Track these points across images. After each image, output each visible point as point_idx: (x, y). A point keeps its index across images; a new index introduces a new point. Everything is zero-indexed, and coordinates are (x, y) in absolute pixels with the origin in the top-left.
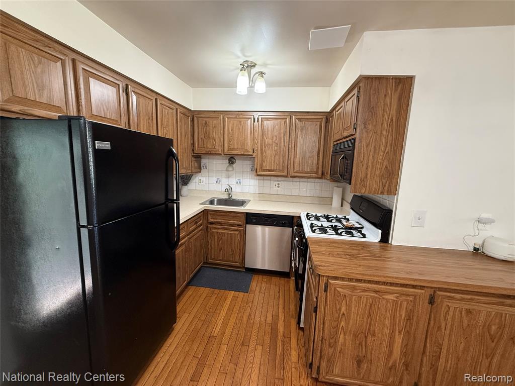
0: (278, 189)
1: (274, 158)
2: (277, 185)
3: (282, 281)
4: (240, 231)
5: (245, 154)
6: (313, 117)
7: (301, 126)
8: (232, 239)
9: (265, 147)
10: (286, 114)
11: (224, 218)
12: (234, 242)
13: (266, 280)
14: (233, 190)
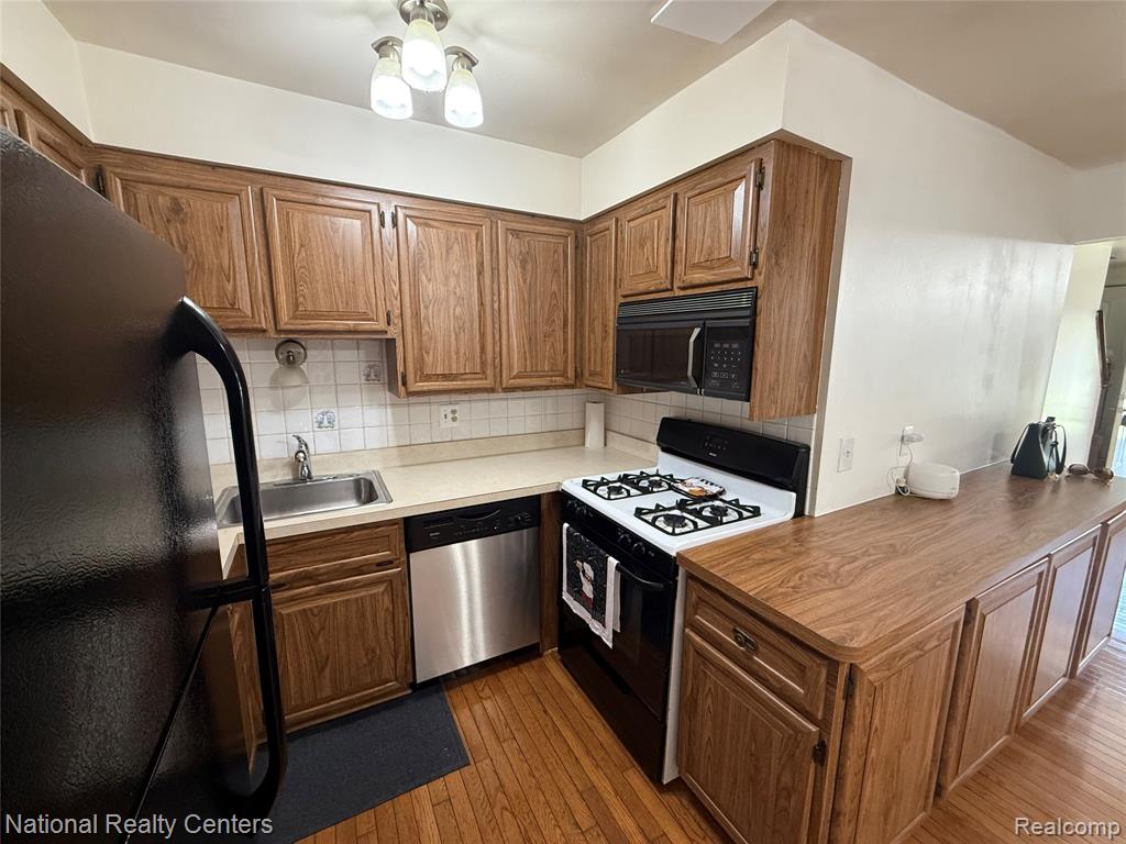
0: (455, 424)
1: (456, 339)
2: (450, 416)
3: (527, 672)
4: (389, 581)
5: (361, 328)
6: (546, 229)
7: (521, 252)
8: (363, 615)
9: (426, 308)
10: (478, 212)
11: (323, 557)
12: (375, 623)
13: (487, 690)
14: (312, 451)
